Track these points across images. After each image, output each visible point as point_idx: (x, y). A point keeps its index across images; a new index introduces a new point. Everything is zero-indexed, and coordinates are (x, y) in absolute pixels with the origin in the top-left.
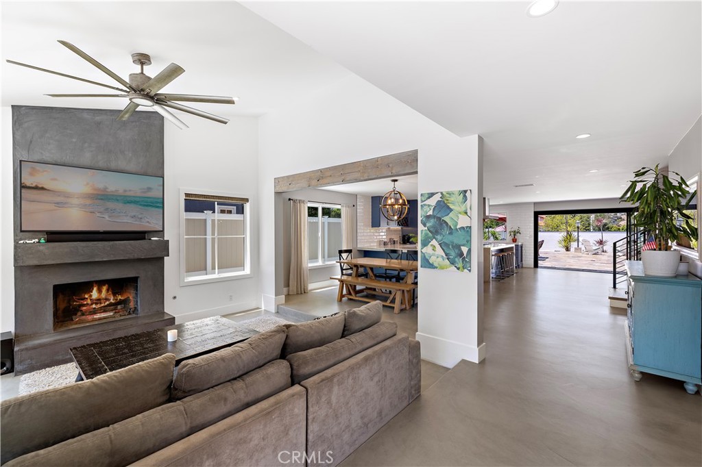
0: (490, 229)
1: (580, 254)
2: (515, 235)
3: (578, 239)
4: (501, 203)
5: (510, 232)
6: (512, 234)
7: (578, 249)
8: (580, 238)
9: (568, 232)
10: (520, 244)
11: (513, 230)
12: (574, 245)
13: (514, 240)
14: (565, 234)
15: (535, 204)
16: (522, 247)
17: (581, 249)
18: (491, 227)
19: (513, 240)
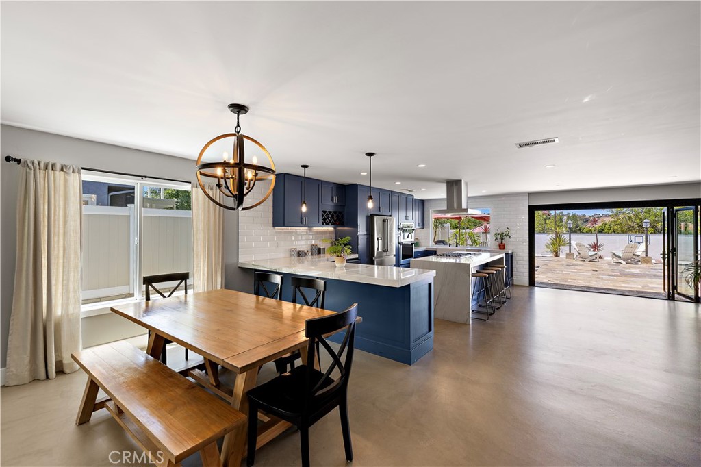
0: (467, 230)
1: (574, 262)
2: (502, 239)
3: (570, 243)
4: (484, 192)
5: (496, 235)
6: (499, 237)
7: (570, 255)
8: (572, 242)
9: (557, 233)
10: (510, 252)
11: (499, 231)
12: (564, 250)
13: (502, 247)
14: (554, 236)
15: (531, 194)
16: (512, 256)
17: (573, 254)
18: (468, 228)
19: (500, 246)
